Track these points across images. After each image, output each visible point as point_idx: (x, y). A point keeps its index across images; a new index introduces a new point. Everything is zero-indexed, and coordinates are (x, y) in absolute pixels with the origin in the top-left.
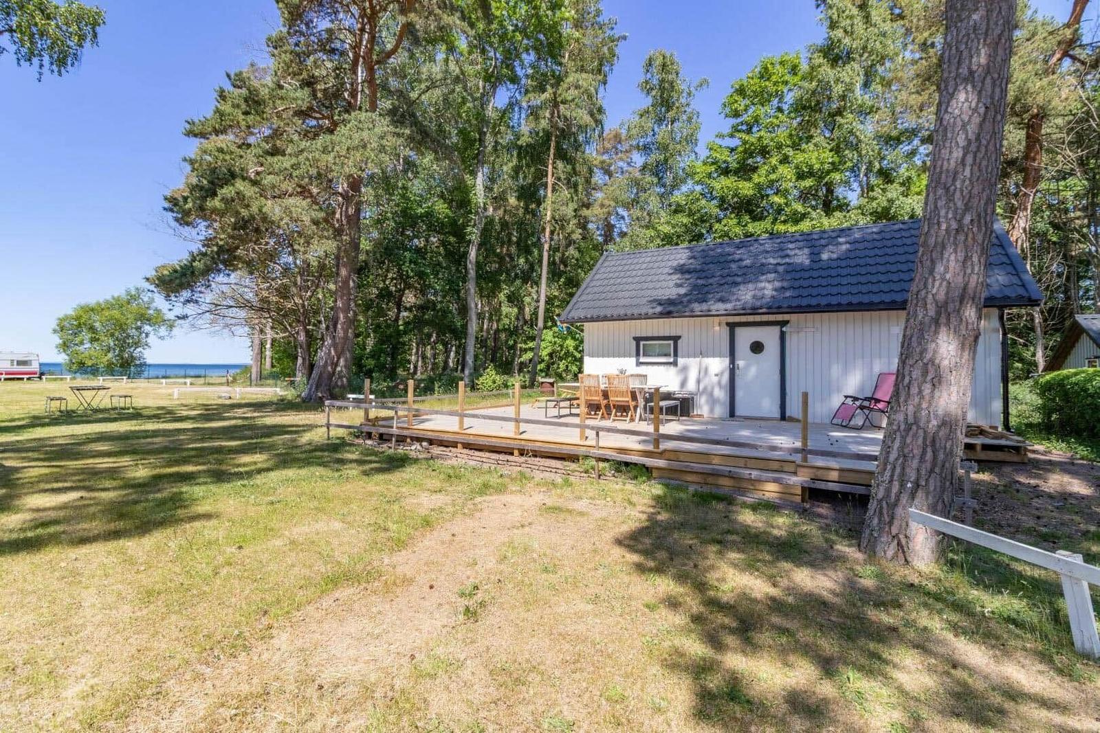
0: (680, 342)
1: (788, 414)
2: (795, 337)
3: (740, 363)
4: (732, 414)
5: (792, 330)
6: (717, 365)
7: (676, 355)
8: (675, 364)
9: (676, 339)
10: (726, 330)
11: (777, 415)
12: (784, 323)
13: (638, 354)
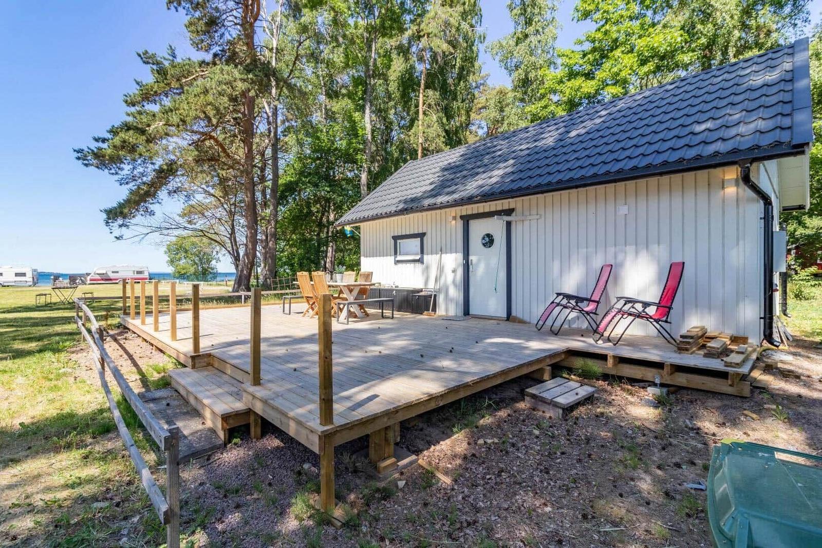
0: (425, 238)
1: (514, 313)
2: (519, 227)
3: (473, 258)
4: (466, 312)
5: (517, 218)
6: (452, 261)
7: (422, 252)
8: (420, 261)
9: (421, 236)
10: (460, 223)
11: (504, 314)
12: (509, 212)
13: (396, 253)
